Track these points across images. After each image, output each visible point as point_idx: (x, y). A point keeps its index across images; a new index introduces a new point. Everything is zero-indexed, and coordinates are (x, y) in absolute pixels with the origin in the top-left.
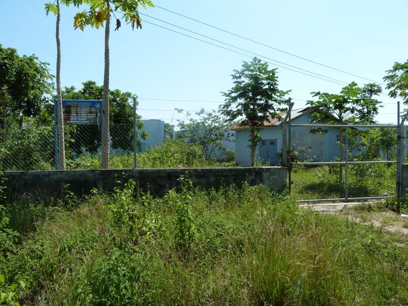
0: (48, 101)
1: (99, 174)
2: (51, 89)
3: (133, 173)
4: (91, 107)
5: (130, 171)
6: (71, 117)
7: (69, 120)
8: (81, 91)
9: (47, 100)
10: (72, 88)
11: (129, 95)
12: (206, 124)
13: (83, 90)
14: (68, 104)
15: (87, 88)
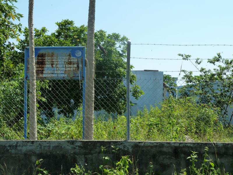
0: (13, 48)
1: (79, 147)
2: (18, 32)
3: (124, 147)
4: (70, 55)
5: (121, 143)
6: (45, 69)
7: (42, 73)
8: (54, 34)
9: (12, 46)
10: (44, 30)
11: (116, 37)
12: (224, 77)
13: (57, 32)
14: (41, 52)
15: (62, 29)
